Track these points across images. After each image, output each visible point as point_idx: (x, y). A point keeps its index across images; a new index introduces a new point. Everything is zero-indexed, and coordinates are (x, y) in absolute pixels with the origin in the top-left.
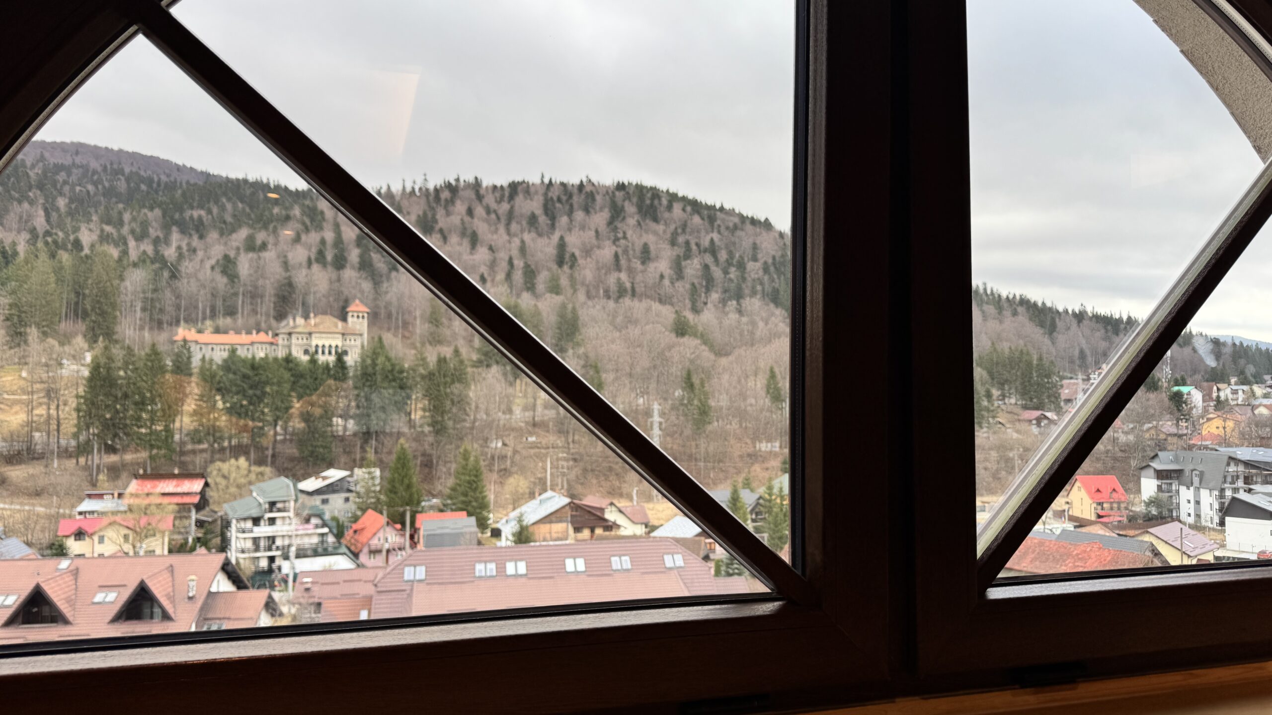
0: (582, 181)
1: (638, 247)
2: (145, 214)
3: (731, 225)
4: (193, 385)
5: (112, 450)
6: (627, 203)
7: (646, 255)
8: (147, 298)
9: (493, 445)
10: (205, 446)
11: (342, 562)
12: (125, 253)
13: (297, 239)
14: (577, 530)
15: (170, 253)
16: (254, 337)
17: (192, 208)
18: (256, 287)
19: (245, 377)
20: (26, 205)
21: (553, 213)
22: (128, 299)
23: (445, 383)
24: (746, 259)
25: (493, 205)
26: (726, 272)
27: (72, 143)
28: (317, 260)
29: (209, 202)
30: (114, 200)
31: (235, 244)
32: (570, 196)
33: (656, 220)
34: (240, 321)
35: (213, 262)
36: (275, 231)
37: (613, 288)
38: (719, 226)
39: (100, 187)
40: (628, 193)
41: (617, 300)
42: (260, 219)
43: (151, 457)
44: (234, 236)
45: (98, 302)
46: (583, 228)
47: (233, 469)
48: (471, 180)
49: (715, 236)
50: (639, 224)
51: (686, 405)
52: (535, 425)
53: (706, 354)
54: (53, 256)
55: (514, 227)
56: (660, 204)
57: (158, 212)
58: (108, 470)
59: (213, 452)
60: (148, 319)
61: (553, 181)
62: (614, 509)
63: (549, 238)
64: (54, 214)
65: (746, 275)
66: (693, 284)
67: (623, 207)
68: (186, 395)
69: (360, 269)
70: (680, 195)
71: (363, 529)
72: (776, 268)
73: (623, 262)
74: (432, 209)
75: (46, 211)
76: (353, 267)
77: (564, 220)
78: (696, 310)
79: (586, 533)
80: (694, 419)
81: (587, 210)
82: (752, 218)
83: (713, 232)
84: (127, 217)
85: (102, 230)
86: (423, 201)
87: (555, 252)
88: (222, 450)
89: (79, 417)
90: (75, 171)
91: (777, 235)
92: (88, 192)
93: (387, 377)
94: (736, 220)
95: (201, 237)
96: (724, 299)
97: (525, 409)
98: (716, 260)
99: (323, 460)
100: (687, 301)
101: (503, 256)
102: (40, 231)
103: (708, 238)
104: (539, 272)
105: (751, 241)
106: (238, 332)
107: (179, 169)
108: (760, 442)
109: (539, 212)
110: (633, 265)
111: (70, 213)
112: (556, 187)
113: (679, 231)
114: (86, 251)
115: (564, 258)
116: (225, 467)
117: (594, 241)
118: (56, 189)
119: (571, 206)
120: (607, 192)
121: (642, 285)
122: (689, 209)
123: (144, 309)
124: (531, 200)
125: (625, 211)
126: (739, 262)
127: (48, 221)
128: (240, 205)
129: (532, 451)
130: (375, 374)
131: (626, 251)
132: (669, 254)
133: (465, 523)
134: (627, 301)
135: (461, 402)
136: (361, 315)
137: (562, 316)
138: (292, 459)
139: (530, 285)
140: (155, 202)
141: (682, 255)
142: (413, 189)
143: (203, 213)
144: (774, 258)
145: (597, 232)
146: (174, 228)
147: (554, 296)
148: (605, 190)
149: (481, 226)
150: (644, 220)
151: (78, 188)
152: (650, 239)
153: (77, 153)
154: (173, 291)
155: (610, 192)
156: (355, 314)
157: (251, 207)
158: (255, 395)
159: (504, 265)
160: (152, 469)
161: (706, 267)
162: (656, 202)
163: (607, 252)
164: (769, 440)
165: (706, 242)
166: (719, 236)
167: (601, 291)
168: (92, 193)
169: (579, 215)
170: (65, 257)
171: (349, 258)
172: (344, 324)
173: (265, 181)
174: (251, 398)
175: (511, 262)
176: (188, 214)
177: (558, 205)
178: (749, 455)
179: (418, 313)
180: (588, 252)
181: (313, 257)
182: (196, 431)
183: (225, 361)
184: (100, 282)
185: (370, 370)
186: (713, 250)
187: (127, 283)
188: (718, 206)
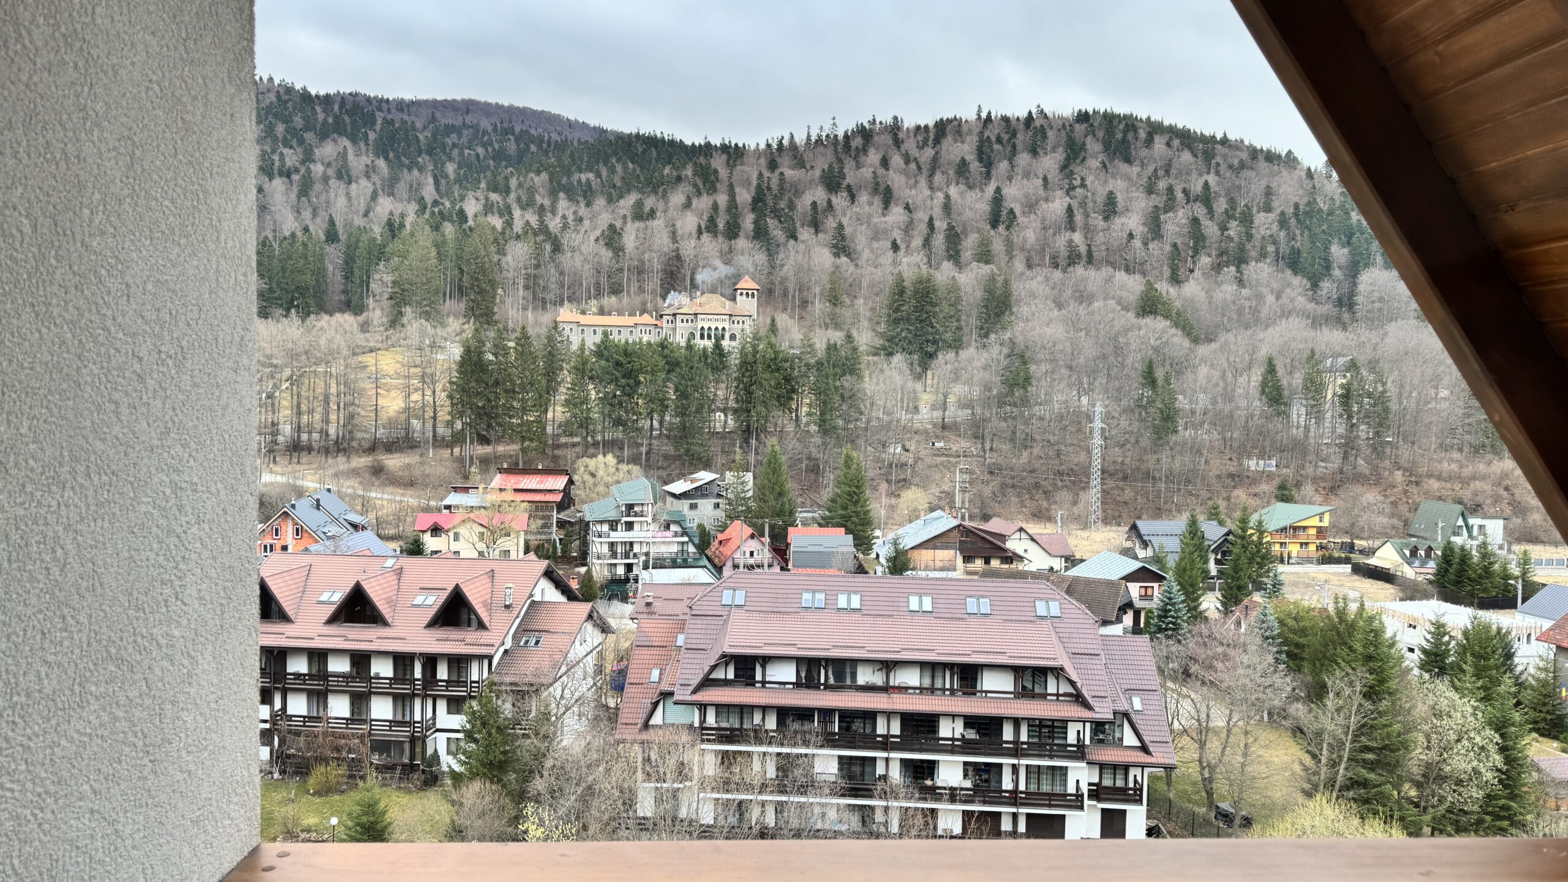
0: (1030, 113)
1: (1101, 198)
2: (532, 179)
3: (1236, 162)
4: (565, 372)
5: (484, 440)
6: (1089, 139)
7: (1110, 208)
8: (529, 275)
9: (891, 450)
10: (576, 440)
11: (701, 575)
12: (509, 224)
13: (688, 205)
14: (967, 559)
15: (554, 224)
16: (637, 319)
17: (580, 171)
18: (642, 262)
19: (618, 364)
20: (415, 172)
21: (989, 158)
22: (511, 275)
23: (835, 375)
24: (1255, 209)
25: (914, 152)
26: (1223, 228)
27: (463, 101)
28: (708, 230)
29: (598, 163)
30: (504, 163)
31: (622, 212)
32: (1014, 134)
33: (1128, 160)
34: (625, 300)
35: (598, 233)
36: (664, 195)
37: (1064, 253)
38: (1218, 164)
39: (490, 149)
40: (1092, 125)
41: (1064, 271)
42: (649, 182)
43: (524, 450)
44: (622, 202)
45: (477, 279)
46: (1027, 175)
47: (602, 466)
48: (889, 120)
49: (1212, 179)
50: (1105, 166)
51: (1145, 408)
52: (944, 427)
53: (1178, 341)
54: (436, 228)
55: (938, 178)
56: (1137, 139)
57: (544, 176)
58: (481, 462)
59: (587, 446)
60: (531, 297)
61: (993, 116)
62: (1024, 535)
63: (982, 191)
64: (443, 181)
65: (1254, 231)
66: (1175, 245)
67: (1084, 144)
68: (559, 384)
69: (754, 238)
70: (1166, 123)
71: (728, 540)
72: (1298, 220)
73: (1079, 218)
74: (840, 160)
75: (435, 177)
76: (747, 237)
77: (1004, 165)
78: (1176, 280)
79: (979, 564)
80: (1154, 426)
81: (1034, 152)
82: (1269, 152)
83: (1208, 173)
84: (513, 183)
85: (487, 199)
86: (830, 151)
87: (988, 208)
88: (596, 444)
89: (453, 404)
90: (465, 132)
91: (1303, 174)
92: (478, 155)
93: (769, 366)
94: (1244, 156)
95: (588, 205)
96: (1219, 264)
97: (934, 408)
98: (1211, 211)
99: (700, 459)
100: (1166, 267)
101: (922, 216)
102: (429, 200)
103: (1201, 182)
104: (966, 235)
105: (1264, 183)
106: (620, 313)
107: (571, 125)
108: (1249, 458)
109: (970, 157)
110: (1091, 222)
111: (458, 181)
112: (996, 124)
113: (1161, 173)
114: (471, 223)
115: (1000, 216)
116: (592, 463)
117: (1041, 192)
118: (445, 153)
119: (1014, 146)
120: (1064, 126)
121: (1103, 248)
122: (1176, 142)
123: (526, 287)
124: (963, 142)
125: (1085, 150)
126: (1243, 213)
127: (437, 189)
128: (631, 165)
129: (939, 460)
130: (755, 362)
131: (1083, 204)
132: (1143, 205)
133: (839, 541)
134: (1079, 270)
135: (851, 398)
136: (750, 292)
137: (990, 290)
138: (666, 457)
139: (954, 254)
140: (542, 165)
141: (1161, 205)
142: (819, 136)
143: (591, 176)
144: (1296, 206)
145: (1045, 179)
146: (562, 195)
147: (982, 265)
148: (1061, 123)
149: (896, 180)
150: (1111, 161)
151: (467, 151)
152: (1118, 186)
153: (468, 112)
154: (557, 266)
155: (1067, 124)
156: (745, 292)
157: (642, 168)
158: (628, 385)
159: (923, 227)
160: (524, 463)
161: (1195, 221)
162: (1130, 136)
163: (1058, 205)
164: (1262, 456)
165: (1197, 187)
166: (1217, 178)
167: (1047, 258)
168: (482, 157)
169: (1023, 159)
170: (449, 229)
171: (743, 225)
172: (732, 303)
173: (659, 135)
174: (624, 387)
175: (931, 224)
176: (576, 177)
177: (996, 147)
178: (1232, 476)
179: (817, 290)
180: (1031, 207)
181: (703, 226)
182: (568, 423)
183: (598, 346)
184: (477, 257)
185: (750, 358)
186: (1206, 198)
187: (509, 258)
188: (1219, 136)
